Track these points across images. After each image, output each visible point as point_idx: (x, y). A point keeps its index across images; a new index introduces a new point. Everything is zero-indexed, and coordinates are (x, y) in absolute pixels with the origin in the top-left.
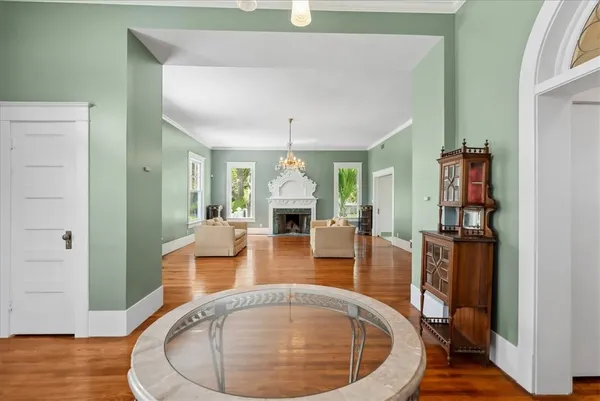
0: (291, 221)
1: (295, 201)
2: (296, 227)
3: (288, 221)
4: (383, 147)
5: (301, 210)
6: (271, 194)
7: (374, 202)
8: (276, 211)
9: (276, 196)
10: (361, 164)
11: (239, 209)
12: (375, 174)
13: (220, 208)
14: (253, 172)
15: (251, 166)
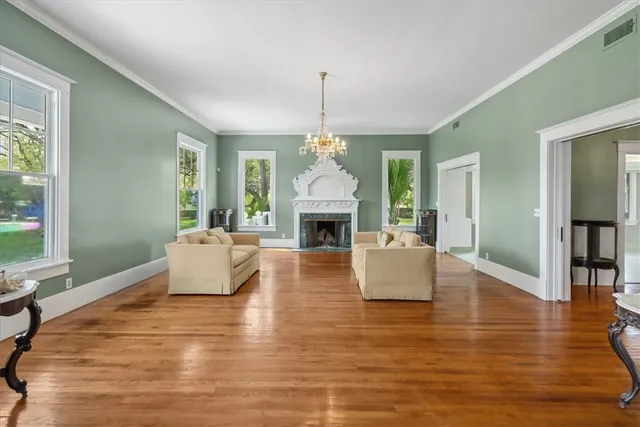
0: (324, 230)
1: (329, 203)
2: (330, 238)
3: (319, 229)
4: (456, 125)
5: (337, 215)
6: (296, 194)
7: (438, 205)
8: (303, 217)
9: (303, 195)
10: (419, 152)
11: (258, 213)
12: (441, 167)
13: (229, 213)
14: (272, 166)
15: (270, 156)
